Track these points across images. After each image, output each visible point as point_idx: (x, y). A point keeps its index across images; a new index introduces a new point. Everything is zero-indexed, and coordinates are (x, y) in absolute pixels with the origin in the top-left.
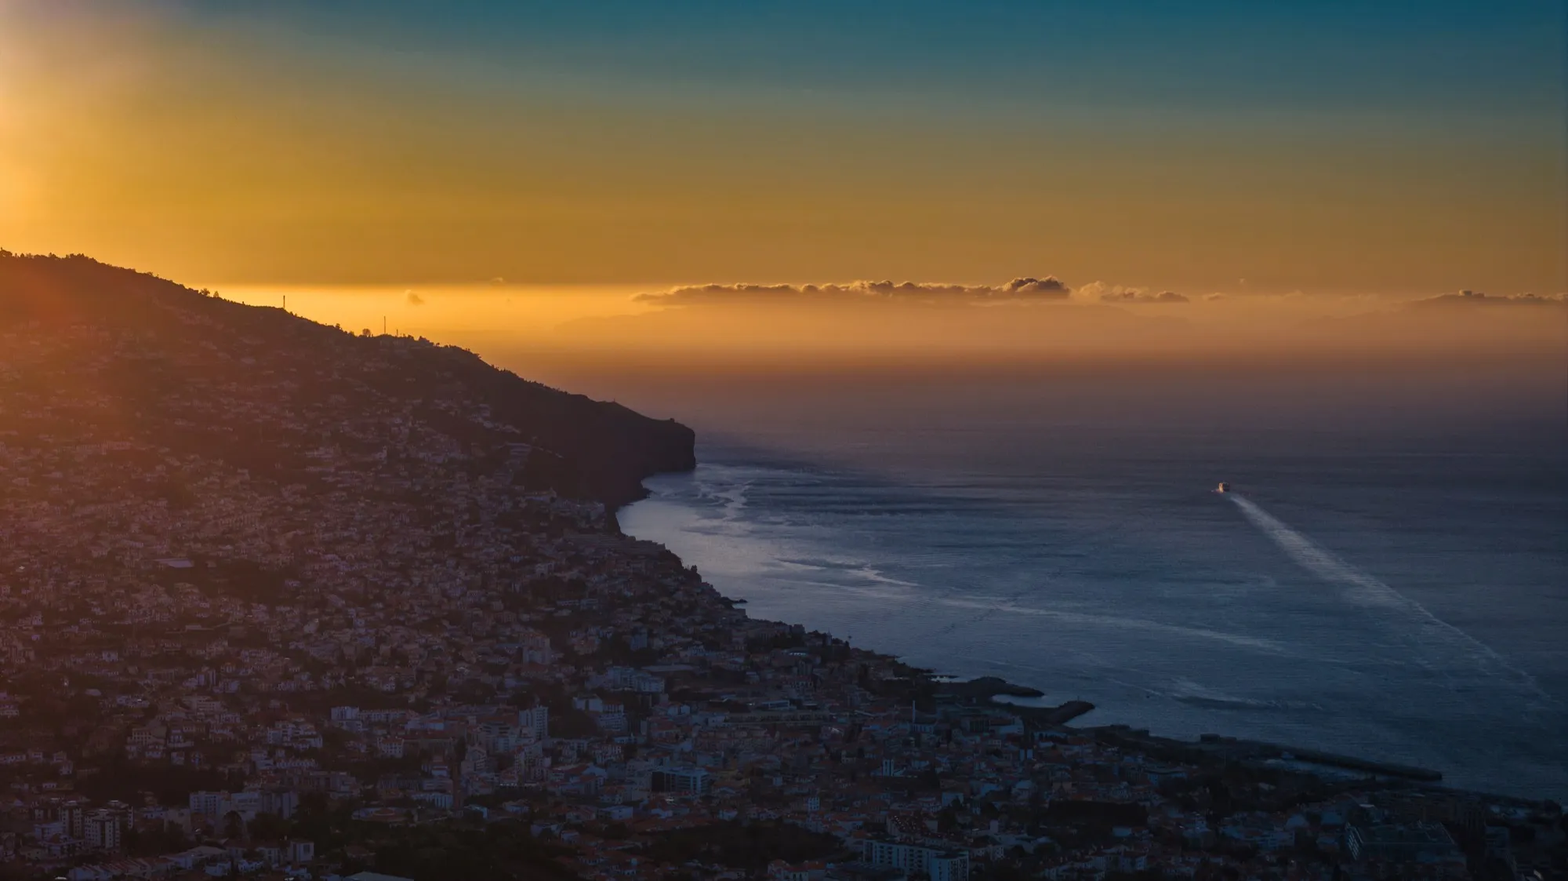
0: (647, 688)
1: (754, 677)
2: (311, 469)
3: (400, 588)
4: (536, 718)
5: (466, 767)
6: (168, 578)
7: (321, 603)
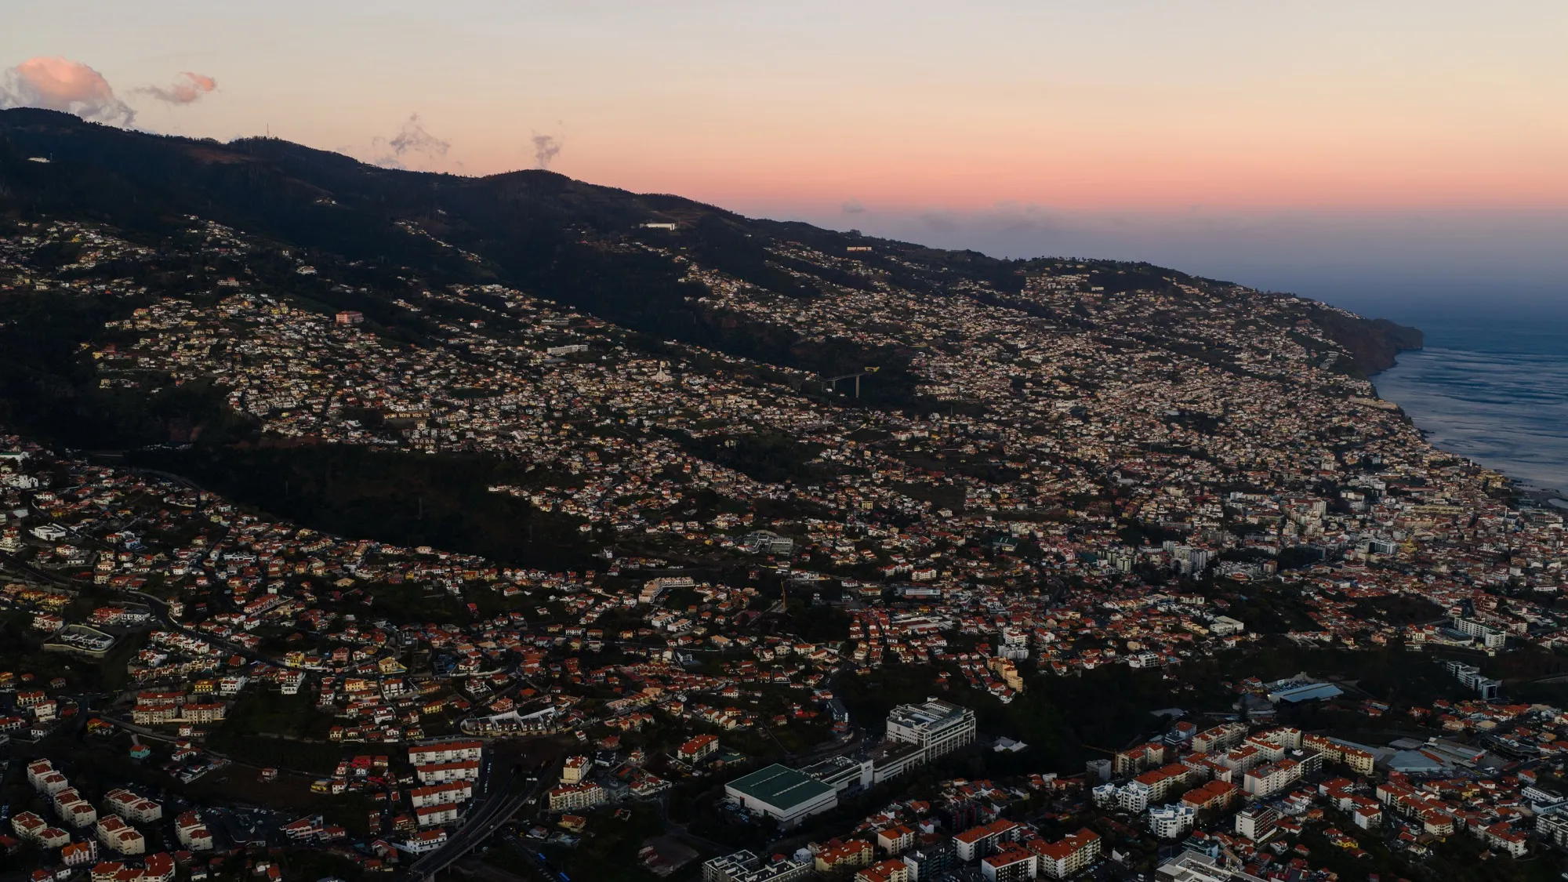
0: (1377, 486)
1: (1430, 481)
2: (1237, 363)
3: (1269, 428)
4: (1320, 506)
5: (1285, 532)
6: (1168, 420)
7: (1233, 435)
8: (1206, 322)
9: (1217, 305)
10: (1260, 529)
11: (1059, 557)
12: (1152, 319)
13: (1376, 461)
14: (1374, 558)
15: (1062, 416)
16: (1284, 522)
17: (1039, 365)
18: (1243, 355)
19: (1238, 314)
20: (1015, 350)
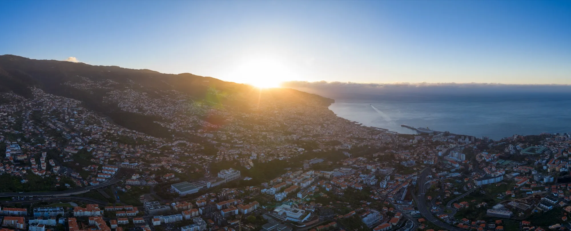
1: (337, 122)
4: (320, 126)
10: (309, 132)
11: (270, 138)
13: (329, 119)
14: (329, 135)
15: (276, 113)
16: (314, 130)
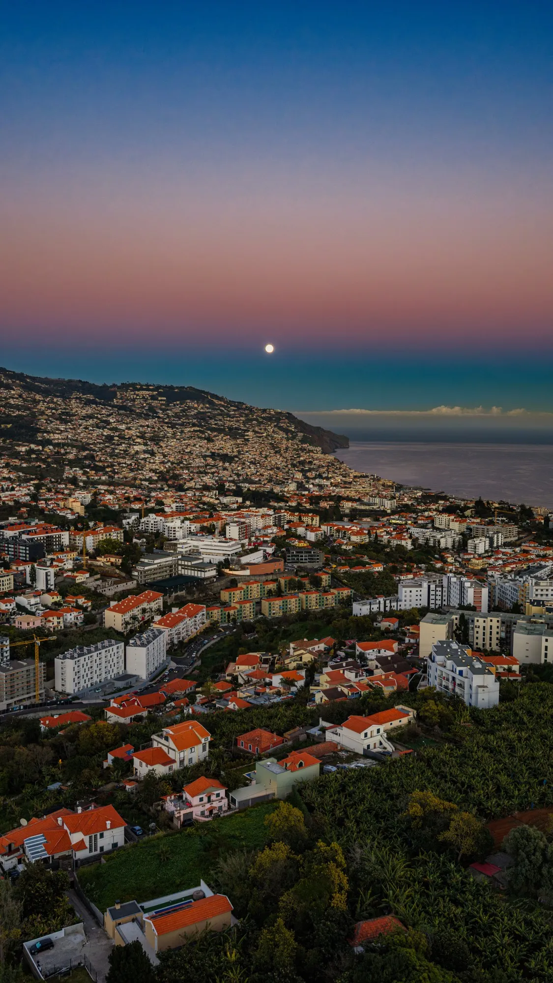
0: (325, 484)
3: (264, 461)
6: (205, 457)
7: (244, 464)
8: (228, 419)
9: (234, 411)
12: (196, 416)
13: (325, 475)
17: (124, 431)
18: (249, 433)
19: (247, 415)
20: (108, 423)
